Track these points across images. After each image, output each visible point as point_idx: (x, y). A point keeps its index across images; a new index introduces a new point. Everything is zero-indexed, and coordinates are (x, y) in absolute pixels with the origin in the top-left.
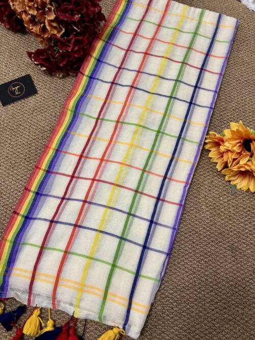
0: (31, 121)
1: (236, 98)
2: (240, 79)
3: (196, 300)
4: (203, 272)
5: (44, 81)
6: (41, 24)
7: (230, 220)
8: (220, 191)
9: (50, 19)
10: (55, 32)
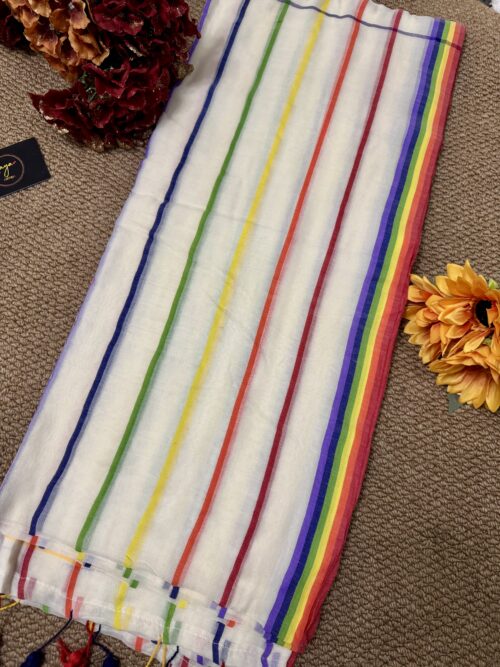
0: (33, 239)
1: (466, 213)
2: (478, 171)
3: (352, 640)
4: (370, 582)
5: (64, 155)
6: (60, 36)
7: (436, 473)
8: (420, 409)
9: (79, 27)
10: (90, 56)
